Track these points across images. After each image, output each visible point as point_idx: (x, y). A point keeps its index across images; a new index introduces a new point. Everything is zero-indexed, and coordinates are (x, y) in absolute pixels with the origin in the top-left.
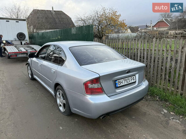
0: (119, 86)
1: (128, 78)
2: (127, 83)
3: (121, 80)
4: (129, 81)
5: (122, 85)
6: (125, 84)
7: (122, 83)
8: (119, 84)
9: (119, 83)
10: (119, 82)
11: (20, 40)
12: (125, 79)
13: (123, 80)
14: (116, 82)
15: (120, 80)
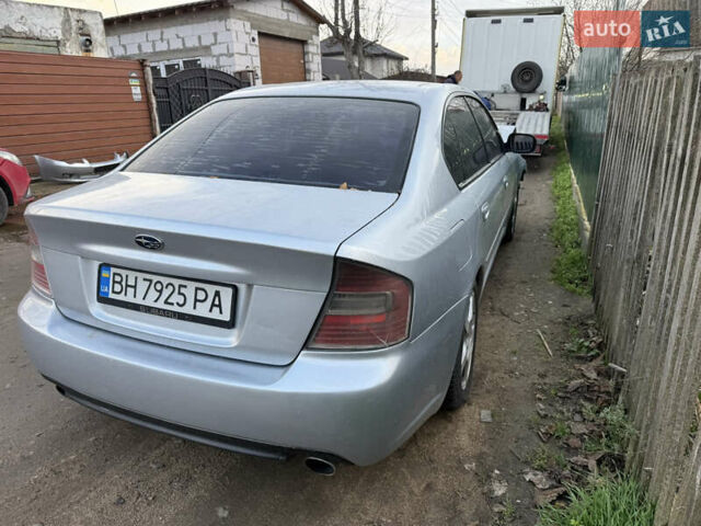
0: (112, 296)
1: (176, 282)
2: (161, 305)
3: (132, 275)
4: (176, 298)
5: (129, 298)
6: (149, 302)
7: (130, 291)
8: (118, 288)
9: (114, 282)
10: (118, 279)
11: (518, 90)
12: (155, 278)
13: (141, 276)
14: (104, 274)
15: (124, 273)
